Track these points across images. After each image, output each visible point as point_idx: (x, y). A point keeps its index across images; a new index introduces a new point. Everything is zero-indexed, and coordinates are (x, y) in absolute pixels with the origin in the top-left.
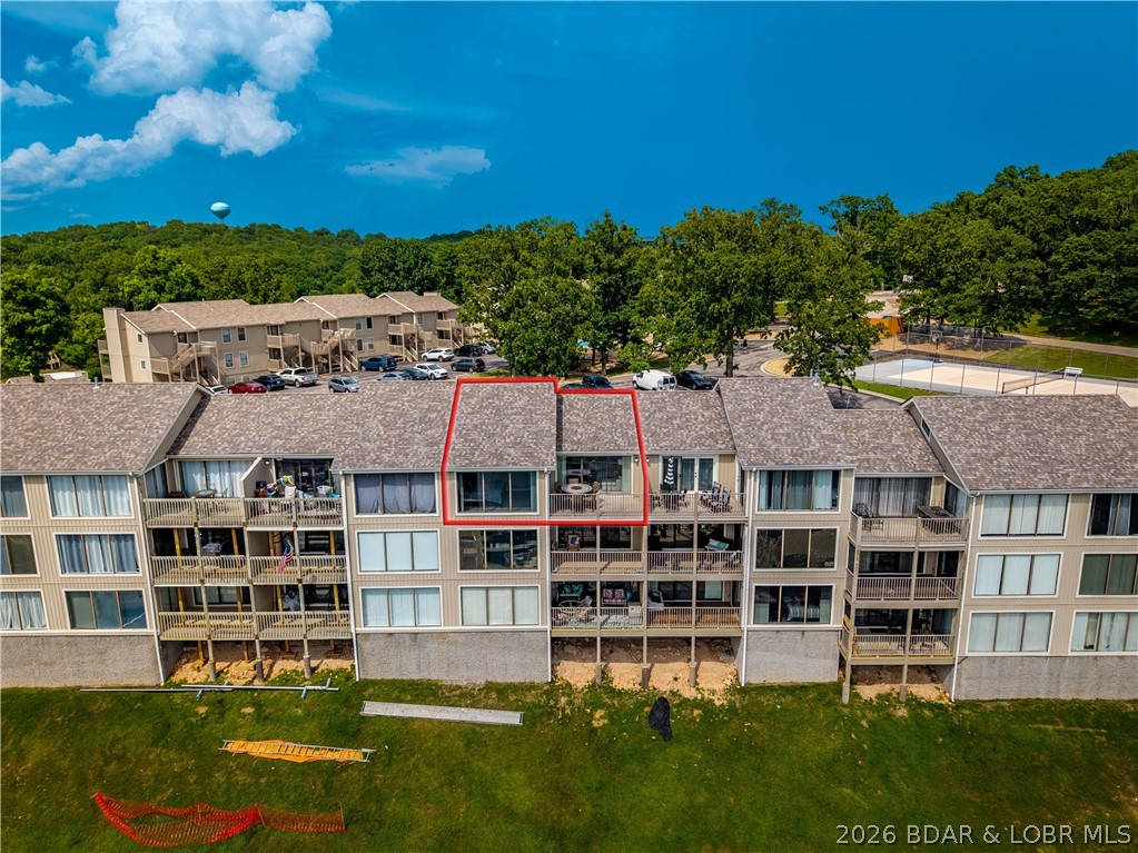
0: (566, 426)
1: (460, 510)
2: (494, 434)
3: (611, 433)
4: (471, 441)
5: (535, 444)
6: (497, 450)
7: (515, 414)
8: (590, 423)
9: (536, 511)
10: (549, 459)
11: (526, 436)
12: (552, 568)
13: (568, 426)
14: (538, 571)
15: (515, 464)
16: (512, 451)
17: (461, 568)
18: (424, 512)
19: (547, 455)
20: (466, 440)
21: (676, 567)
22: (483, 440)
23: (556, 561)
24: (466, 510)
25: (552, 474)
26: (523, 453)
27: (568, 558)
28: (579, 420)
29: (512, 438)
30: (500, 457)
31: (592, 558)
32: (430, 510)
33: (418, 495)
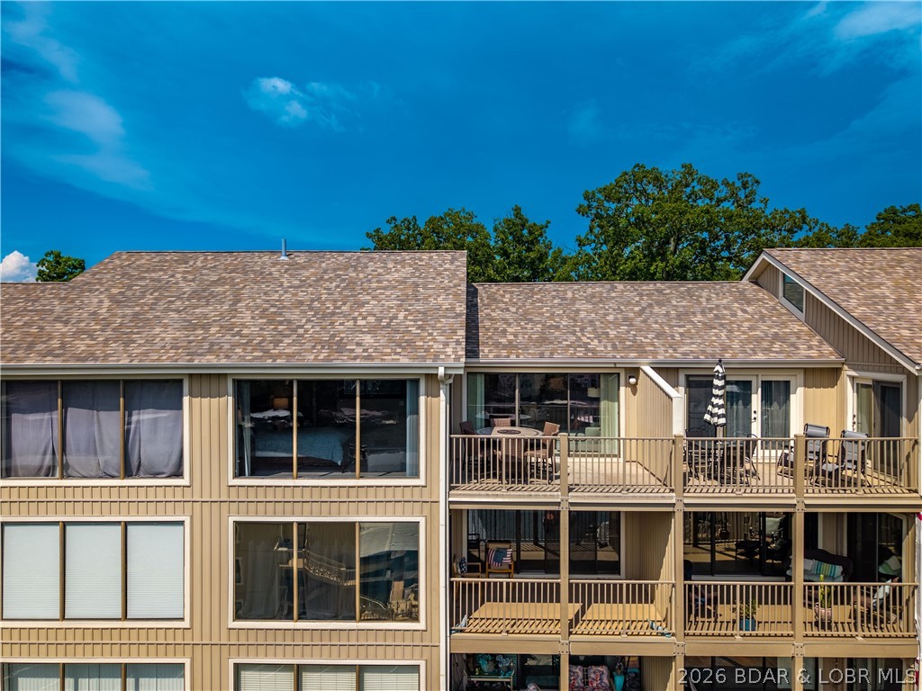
0: (484, 324)
1: (240, 473)
2: (333, 314)
3: (574, 333)
4: (281, 323)
5: (419, 327)
6: (333, 336)
7: (385, 288)
8: (531, 320)
9: (416, 475)
10: (449, 350)
11: (401, 316)
12: (454, 619)
13: (487, 323)
14: (421, 625)
15: (369, 357)
16: (368, 339)
17: (237, 617)
18: (155, 475)
19: (446, 345)
20: (270, 322)
21: (748, 622)
22: (309, 321)
23: (462, 604)
24: (253, 473)
25: (454, 385)
26: (391, 340)
27: (493, 594)
28: (507, 316)
29: (371, 319)
30: (340, 347)
31: (552, 595)
32: (169, 470)
33: (145, 432)
